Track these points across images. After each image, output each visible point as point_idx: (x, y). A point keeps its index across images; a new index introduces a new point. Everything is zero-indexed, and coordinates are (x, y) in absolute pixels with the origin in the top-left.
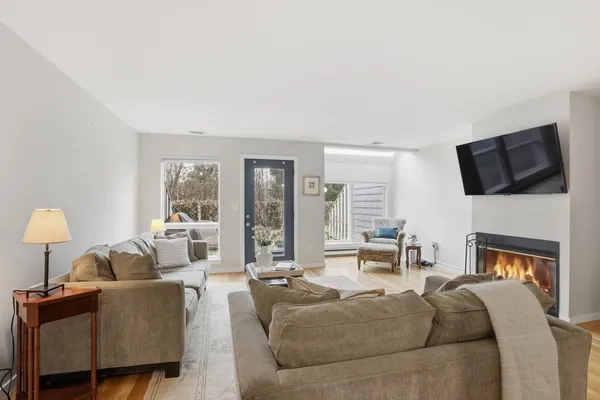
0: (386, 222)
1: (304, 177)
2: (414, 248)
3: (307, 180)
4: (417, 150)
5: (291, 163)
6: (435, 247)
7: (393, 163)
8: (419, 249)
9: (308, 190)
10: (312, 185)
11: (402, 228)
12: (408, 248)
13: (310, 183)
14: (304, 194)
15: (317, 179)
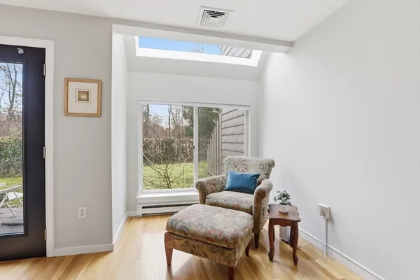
0: (244, 163)
1: (68, 80)
2: (283, 223)
3: (74, 86)
4: (291, 44)
5: (40, 53)
6: (328, 216)
7: (258, 75)
8: (294, 225)
9: (74, 106)
10: (84, 96)
11: (268, 175)
12: (273, 222)
13: (80, 93)
14: (67, 114)
15: (96, 85)
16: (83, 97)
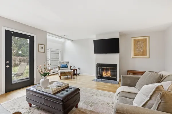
1: (39, 44)
4: (72, 40)
5: (33, 37)
6: (79, 69)
9: (40, 50)
11: (68, 64)
13: (41, 47)
14: (39, 52)
15: (44, 46)
16: (42, 48)
